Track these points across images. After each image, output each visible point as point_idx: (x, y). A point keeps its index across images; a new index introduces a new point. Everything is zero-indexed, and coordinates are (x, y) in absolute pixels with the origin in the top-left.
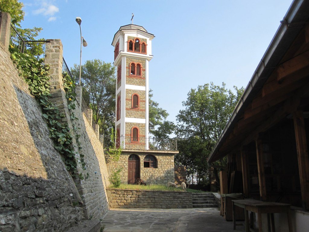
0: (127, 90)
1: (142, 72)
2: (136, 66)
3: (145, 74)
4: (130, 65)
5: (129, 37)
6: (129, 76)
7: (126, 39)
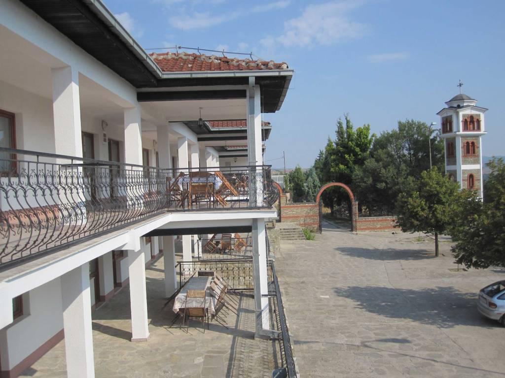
0: (463, 170)
1: (476, 150)
2: (470, 144)
3: (479, 152)
4: (465, 145)
5: (464, 116)
6: (464, 156)
7: (461, 119)
